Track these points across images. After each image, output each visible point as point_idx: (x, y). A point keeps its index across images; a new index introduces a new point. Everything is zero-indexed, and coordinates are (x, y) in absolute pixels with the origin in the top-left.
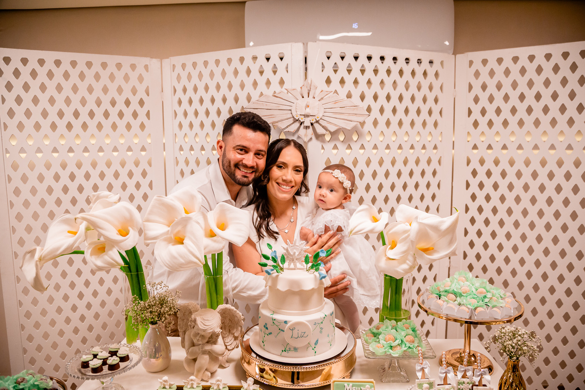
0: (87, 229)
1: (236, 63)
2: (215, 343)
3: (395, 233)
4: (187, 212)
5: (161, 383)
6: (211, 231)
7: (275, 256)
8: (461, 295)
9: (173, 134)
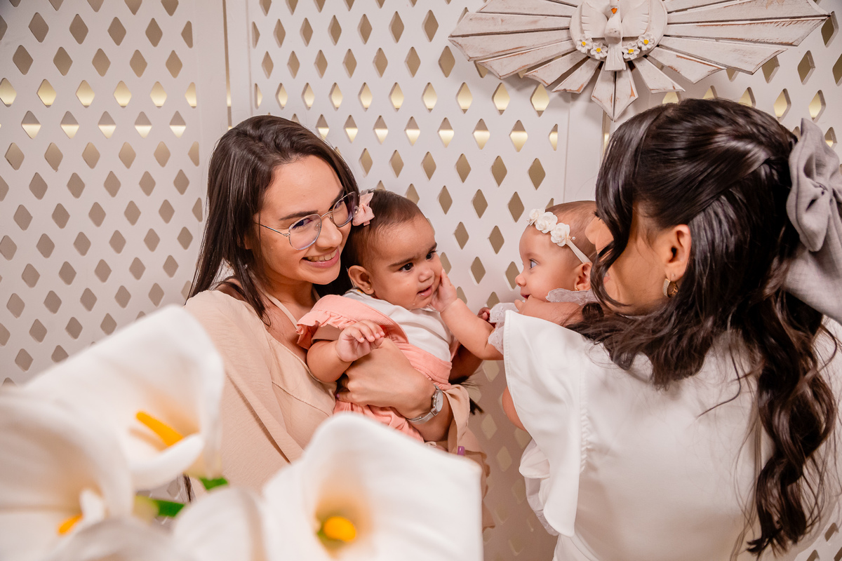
9: (251, 86)
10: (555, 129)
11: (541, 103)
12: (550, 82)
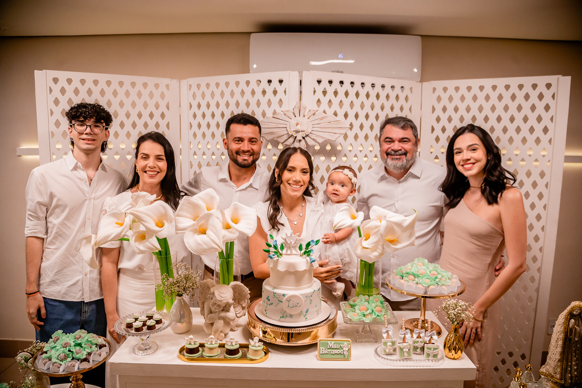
0: (134, 221)
1: (243, 85)
2: (228, 311)
3: (369, 228)
4: (208, 209)
5: (188, 340)
6: (228, 224)
7: (276, 244)
8: (418, 276)
9: (189, 142)
12: (282, 142)
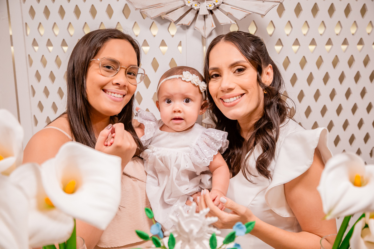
9: (23, 23)
10: (180, 44)
11: (173, 30)
12: (175, 21)
